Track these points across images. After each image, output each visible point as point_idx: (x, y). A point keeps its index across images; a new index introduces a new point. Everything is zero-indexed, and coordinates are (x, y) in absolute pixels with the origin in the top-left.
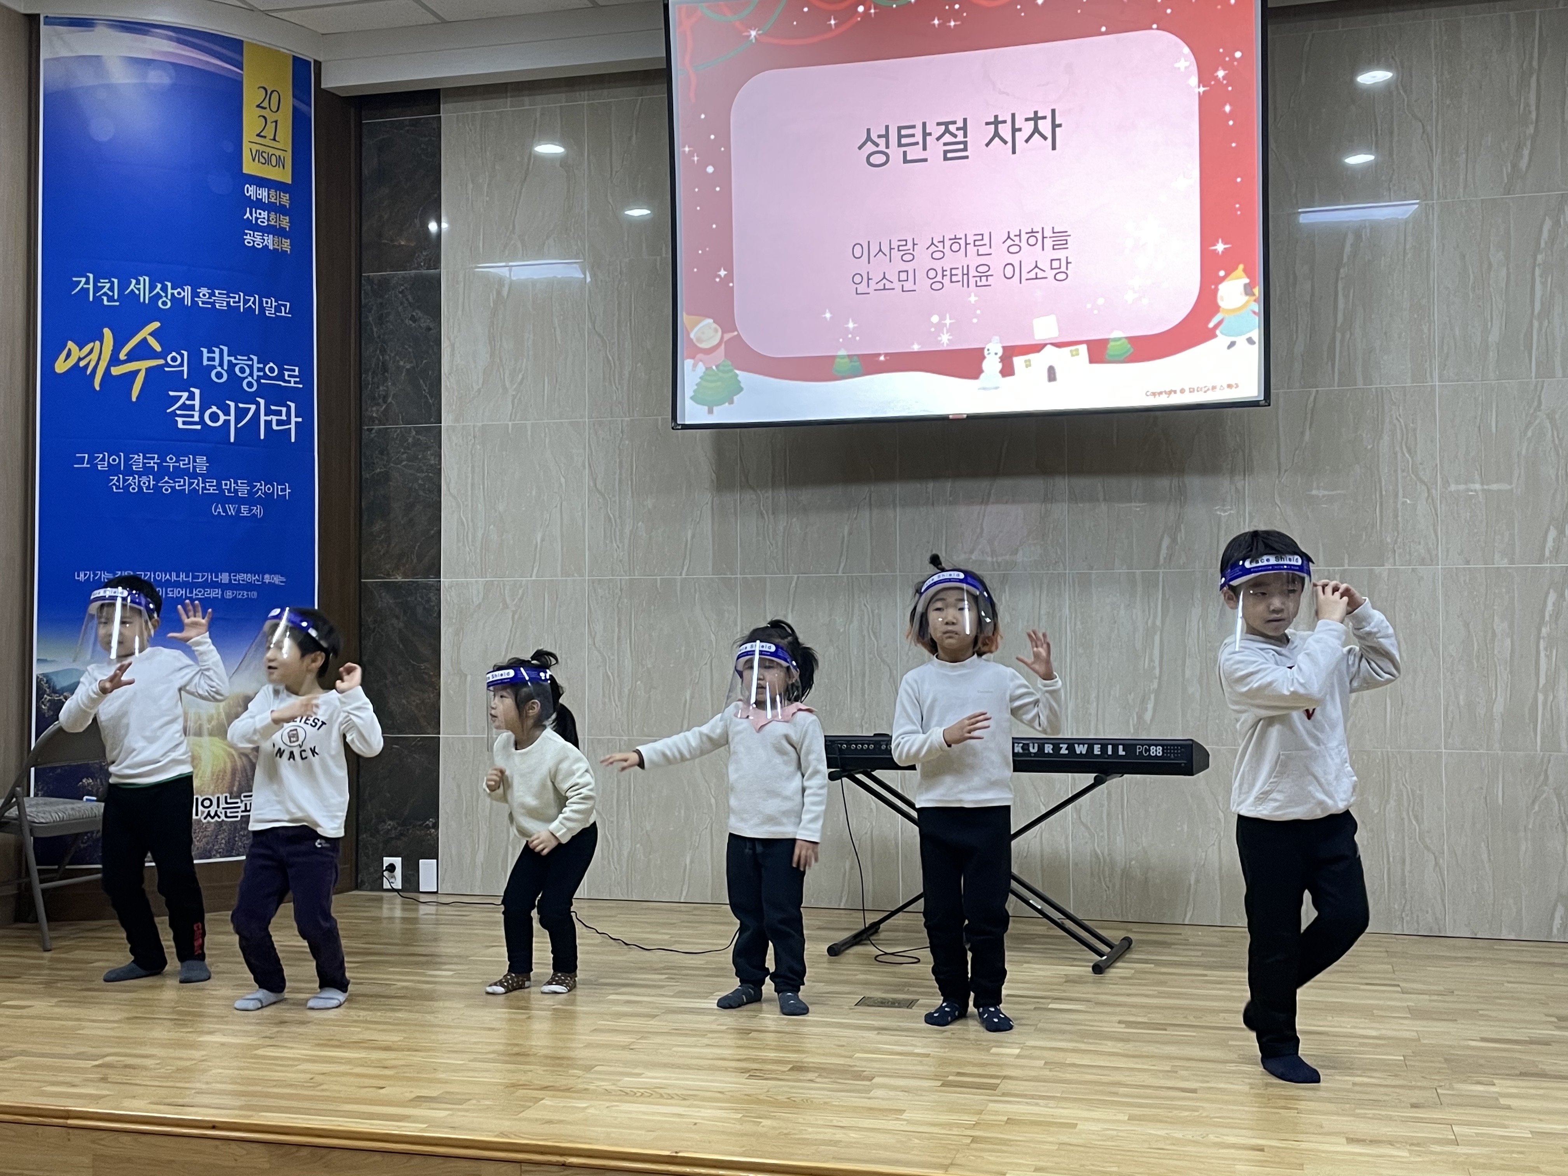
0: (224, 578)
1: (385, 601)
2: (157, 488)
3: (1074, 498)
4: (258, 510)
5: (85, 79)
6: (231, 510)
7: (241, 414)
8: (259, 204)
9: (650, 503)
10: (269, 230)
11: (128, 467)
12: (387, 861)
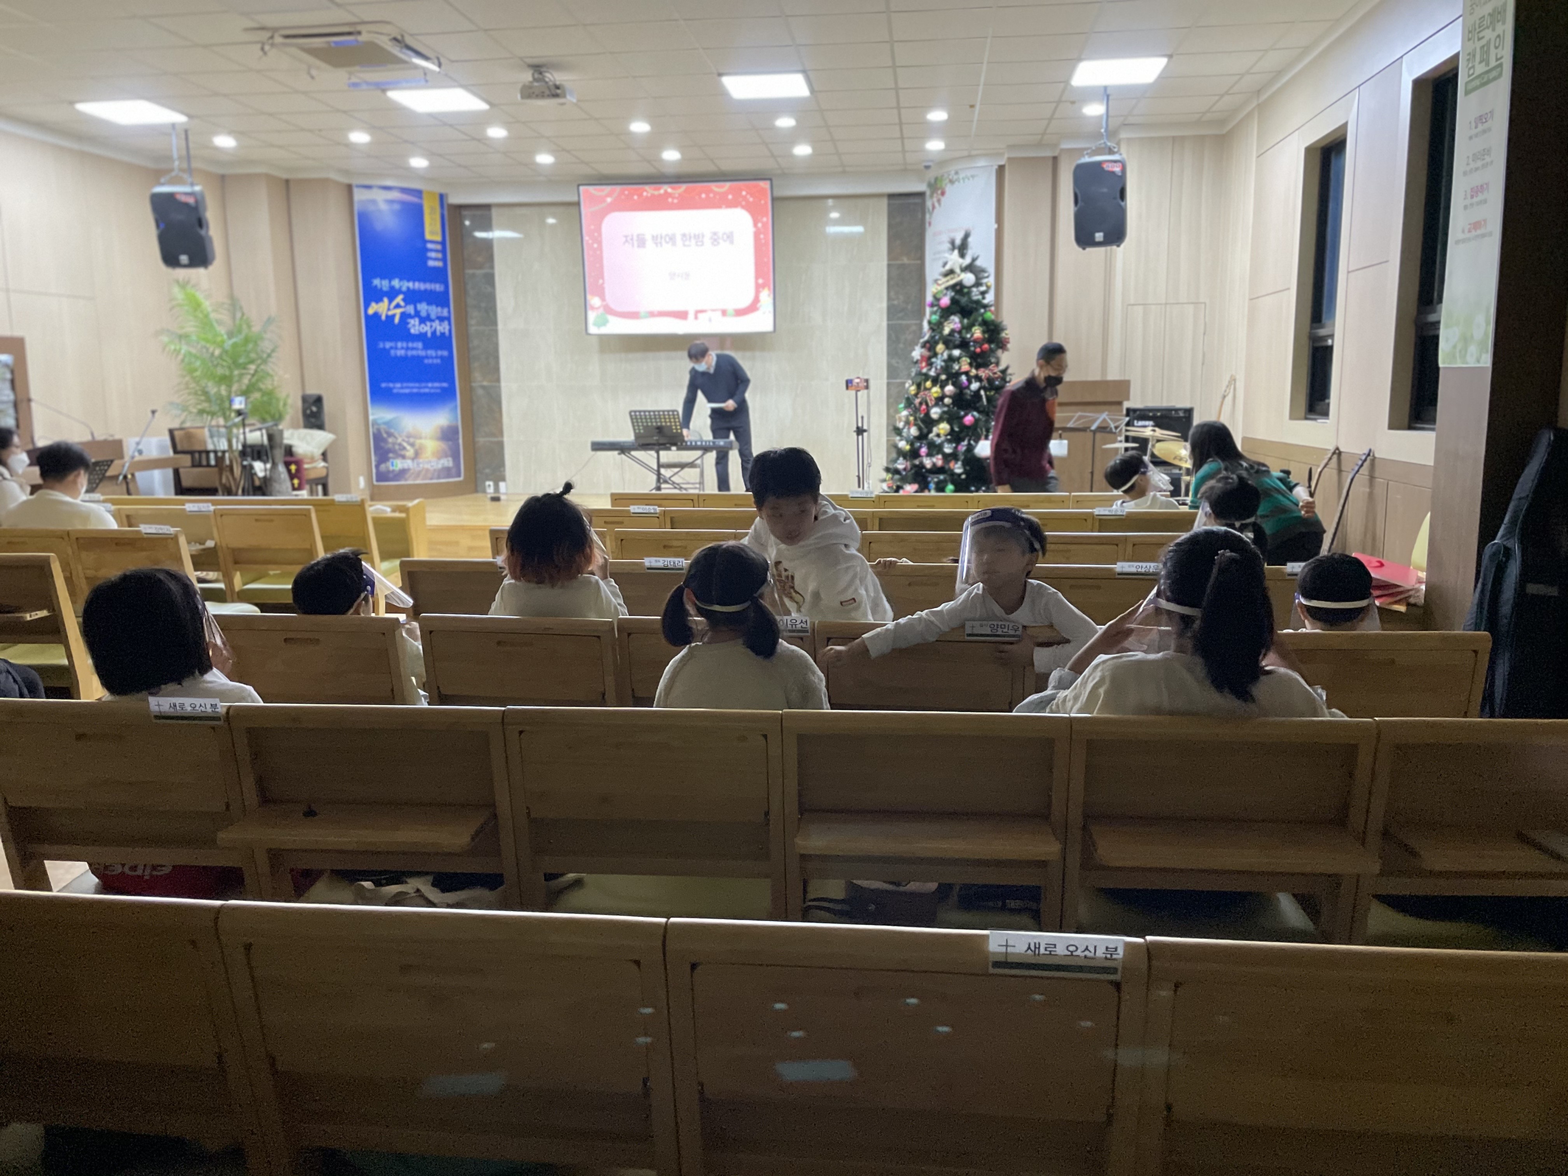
1: (480, 392)
2: (406, 354)
4: (439, 361)
5: (371, 207)
6: (431, 361)
7: (431, 326)
8: (432, 250)
10: (436, 259)
12: (487, 483)
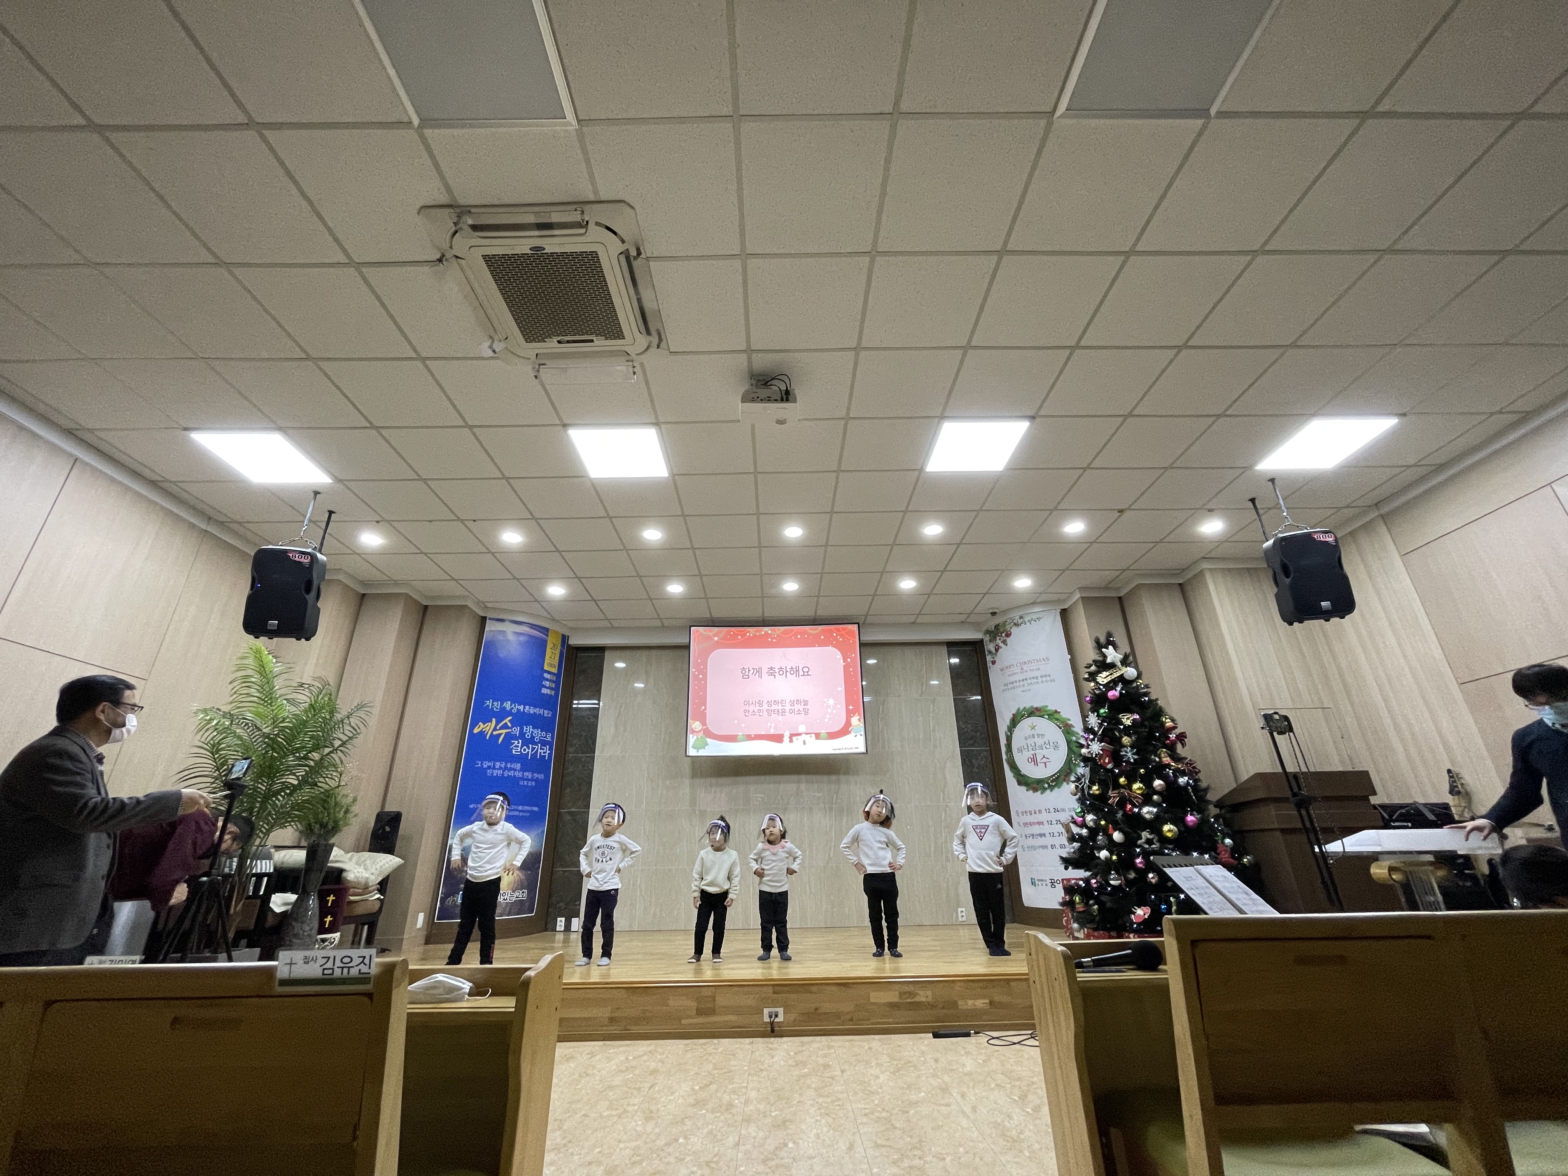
0: (520, 808)
1: (568, 817)
2: (503, 774)
3: (807, 782)
4: (534, 783)
5: (500, 637)
6: (526, 783)
7: (533, 749)
8: (547, 680)
9: (668, 783)
10: (549, 688)
11: (494, 766)
12: (559, 919)
